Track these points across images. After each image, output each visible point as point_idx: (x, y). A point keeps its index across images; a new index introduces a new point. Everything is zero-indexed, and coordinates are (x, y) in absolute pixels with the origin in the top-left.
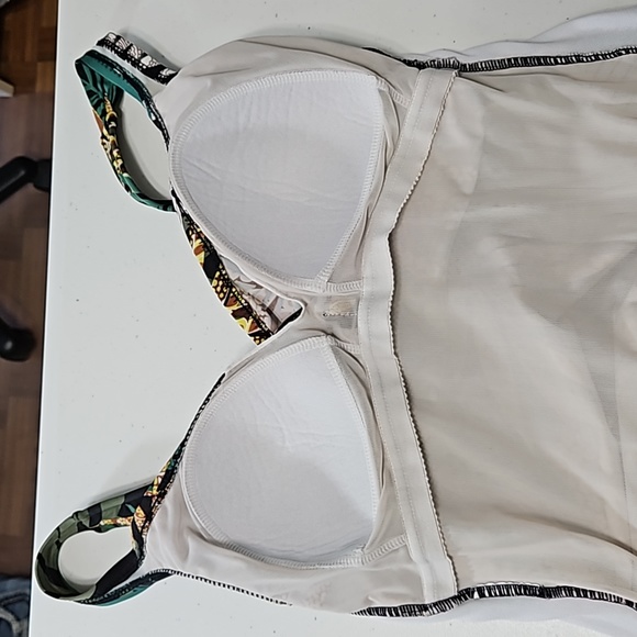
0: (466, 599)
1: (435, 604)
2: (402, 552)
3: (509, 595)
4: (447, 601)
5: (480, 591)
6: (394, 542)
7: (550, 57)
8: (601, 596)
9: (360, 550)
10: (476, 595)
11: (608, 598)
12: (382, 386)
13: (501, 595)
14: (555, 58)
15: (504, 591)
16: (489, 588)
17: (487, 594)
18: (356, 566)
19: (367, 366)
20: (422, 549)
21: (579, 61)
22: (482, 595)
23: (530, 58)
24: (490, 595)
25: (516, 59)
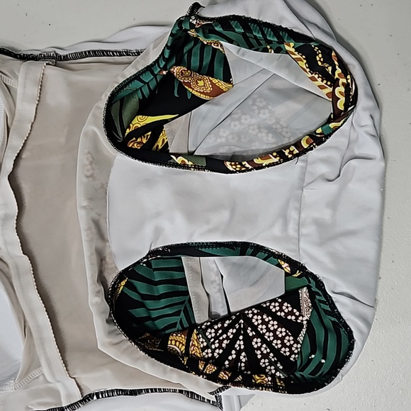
0: (89, 400)
1: (68, 407)
2: (41, 378)
3: (113, 396)
4: (76, 403)
5: (97, 394)
6: (35, 373)
7: (110, 51)
8: (165, 391)
9: (12, 382)
10: (95, 398)
11: (169, 391)
12: (18, 275)
13: (108, 396)
14: (113, 52)
15: (110, 393)
16: (102, 393)
17: (100, 396)
18: (12, 391)
19: (8, 262)
20: (53, 374)
21: (128, 55)
22: (98, 398)
23: (98, 51)
24: (103, 397)
25: (89, 52)
